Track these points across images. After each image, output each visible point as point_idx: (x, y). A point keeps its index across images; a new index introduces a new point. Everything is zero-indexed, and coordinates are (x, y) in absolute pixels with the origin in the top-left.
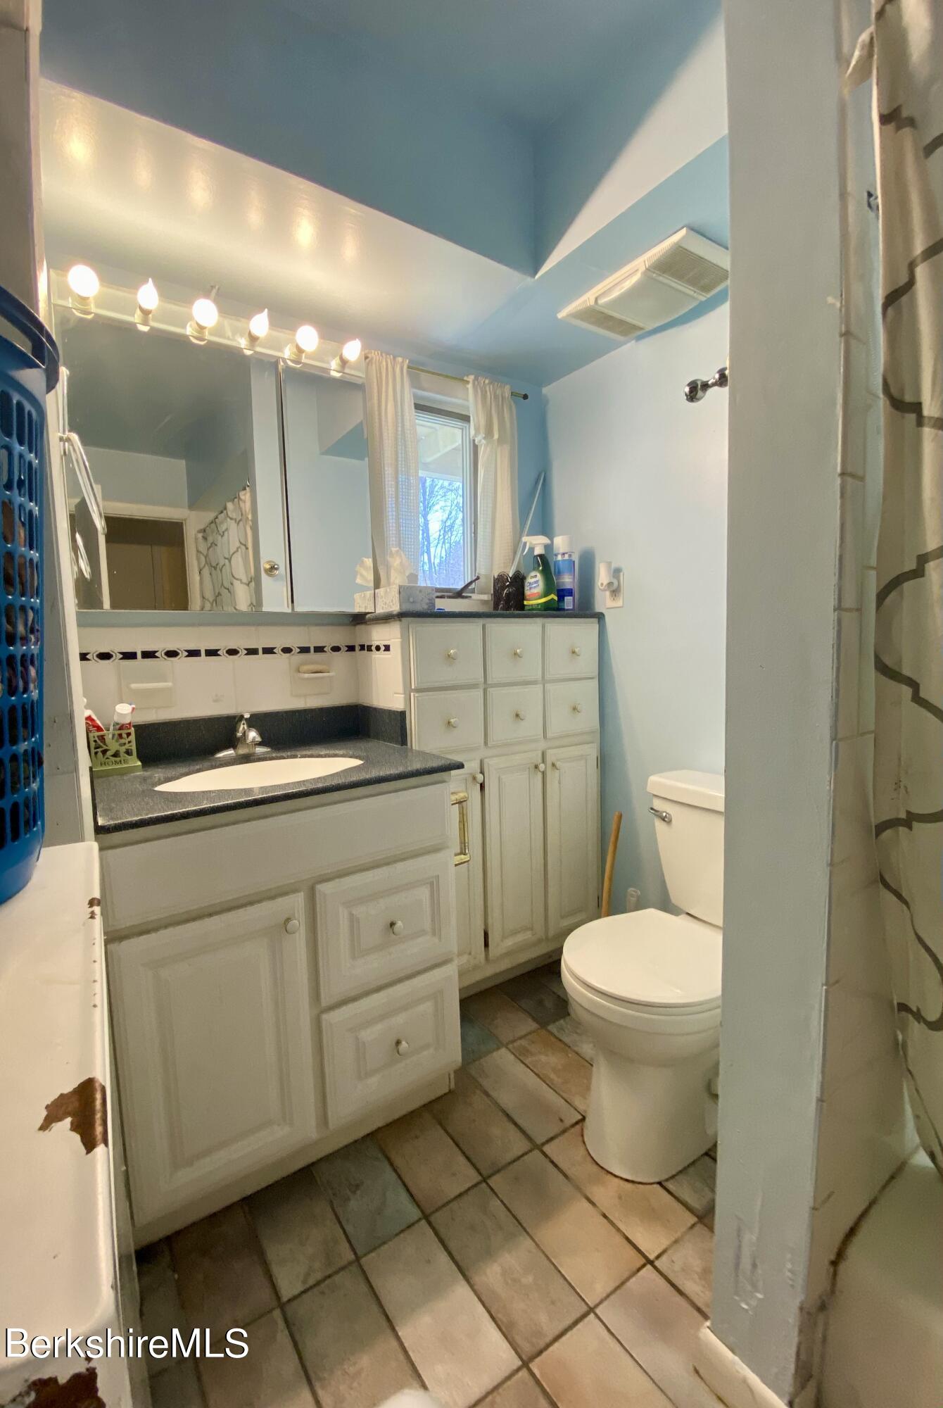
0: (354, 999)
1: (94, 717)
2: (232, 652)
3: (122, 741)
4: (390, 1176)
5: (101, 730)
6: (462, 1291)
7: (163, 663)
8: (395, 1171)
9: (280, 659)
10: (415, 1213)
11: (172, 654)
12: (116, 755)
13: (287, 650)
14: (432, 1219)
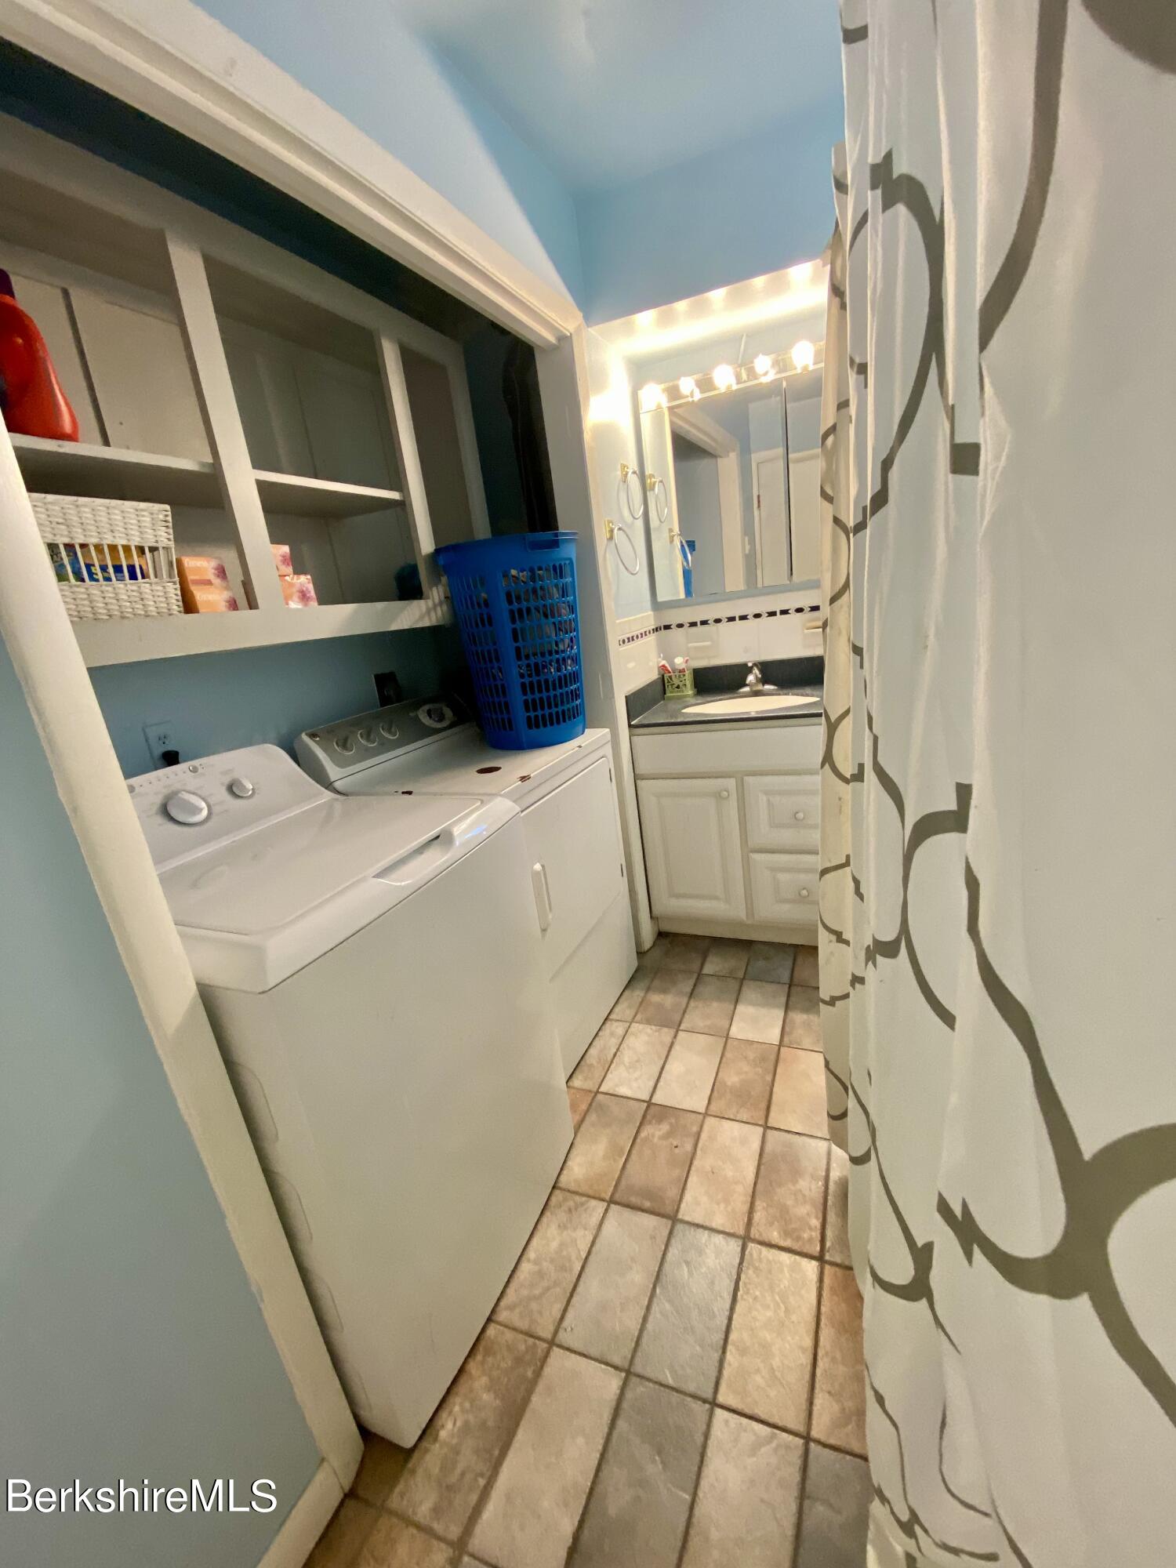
0: (773, 852)
1: (667, 665)
2: (757, 616)
3: (681, 679)
4: (789, 963)
5: (670, 672)
6: (780, 1013)
7: (712, 628)
8: (794, 964)
9: (794, 617)
10: (788, 981)
11: (718, 621)
12: (678, 687)
13: (799, 610)
14: (792, 988)
